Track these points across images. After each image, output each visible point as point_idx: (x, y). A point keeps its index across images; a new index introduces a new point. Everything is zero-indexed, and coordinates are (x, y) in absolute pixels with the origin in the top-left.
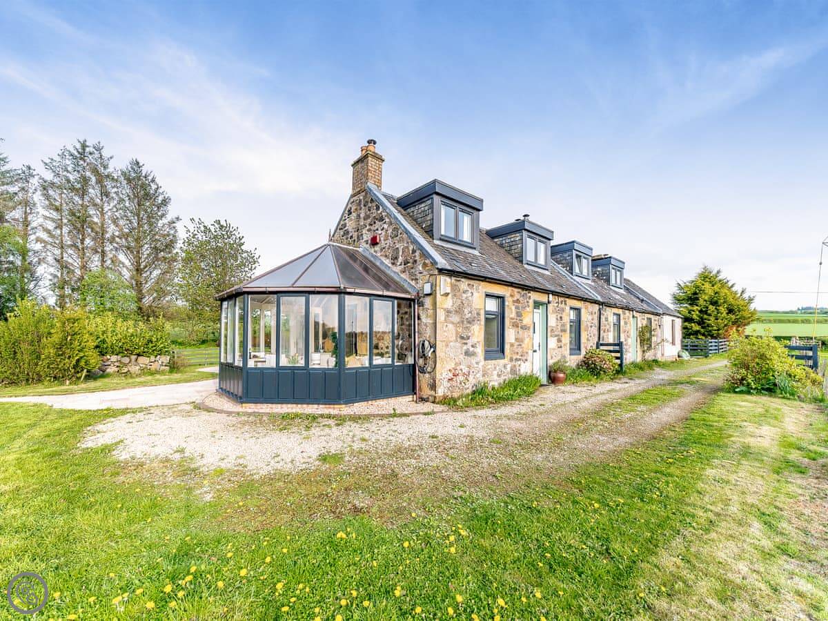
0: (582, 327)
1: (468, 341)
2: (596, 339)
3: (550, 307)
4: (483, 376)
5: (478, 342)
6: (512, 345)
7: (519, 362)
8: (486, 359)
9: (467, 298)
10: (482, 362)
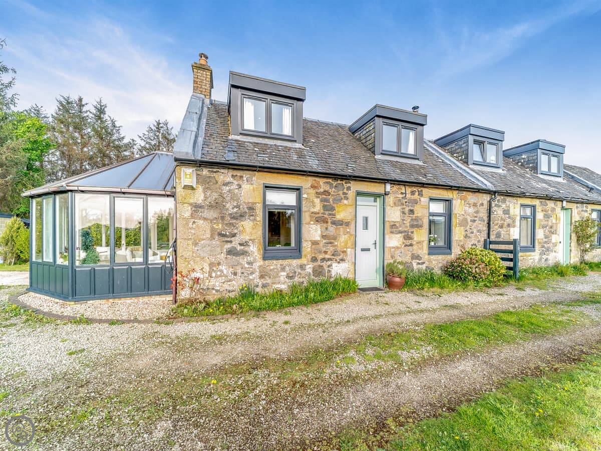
0: (454, 221)
1: (233, 239)
2: (484, 236)
3: (390, 200)
4: (262, 277)
5: (250, 240)
6: (315, 243)
7: (329, 263)
8: (265, 258)
9: (229, 191)
10: (260, 262)
